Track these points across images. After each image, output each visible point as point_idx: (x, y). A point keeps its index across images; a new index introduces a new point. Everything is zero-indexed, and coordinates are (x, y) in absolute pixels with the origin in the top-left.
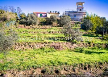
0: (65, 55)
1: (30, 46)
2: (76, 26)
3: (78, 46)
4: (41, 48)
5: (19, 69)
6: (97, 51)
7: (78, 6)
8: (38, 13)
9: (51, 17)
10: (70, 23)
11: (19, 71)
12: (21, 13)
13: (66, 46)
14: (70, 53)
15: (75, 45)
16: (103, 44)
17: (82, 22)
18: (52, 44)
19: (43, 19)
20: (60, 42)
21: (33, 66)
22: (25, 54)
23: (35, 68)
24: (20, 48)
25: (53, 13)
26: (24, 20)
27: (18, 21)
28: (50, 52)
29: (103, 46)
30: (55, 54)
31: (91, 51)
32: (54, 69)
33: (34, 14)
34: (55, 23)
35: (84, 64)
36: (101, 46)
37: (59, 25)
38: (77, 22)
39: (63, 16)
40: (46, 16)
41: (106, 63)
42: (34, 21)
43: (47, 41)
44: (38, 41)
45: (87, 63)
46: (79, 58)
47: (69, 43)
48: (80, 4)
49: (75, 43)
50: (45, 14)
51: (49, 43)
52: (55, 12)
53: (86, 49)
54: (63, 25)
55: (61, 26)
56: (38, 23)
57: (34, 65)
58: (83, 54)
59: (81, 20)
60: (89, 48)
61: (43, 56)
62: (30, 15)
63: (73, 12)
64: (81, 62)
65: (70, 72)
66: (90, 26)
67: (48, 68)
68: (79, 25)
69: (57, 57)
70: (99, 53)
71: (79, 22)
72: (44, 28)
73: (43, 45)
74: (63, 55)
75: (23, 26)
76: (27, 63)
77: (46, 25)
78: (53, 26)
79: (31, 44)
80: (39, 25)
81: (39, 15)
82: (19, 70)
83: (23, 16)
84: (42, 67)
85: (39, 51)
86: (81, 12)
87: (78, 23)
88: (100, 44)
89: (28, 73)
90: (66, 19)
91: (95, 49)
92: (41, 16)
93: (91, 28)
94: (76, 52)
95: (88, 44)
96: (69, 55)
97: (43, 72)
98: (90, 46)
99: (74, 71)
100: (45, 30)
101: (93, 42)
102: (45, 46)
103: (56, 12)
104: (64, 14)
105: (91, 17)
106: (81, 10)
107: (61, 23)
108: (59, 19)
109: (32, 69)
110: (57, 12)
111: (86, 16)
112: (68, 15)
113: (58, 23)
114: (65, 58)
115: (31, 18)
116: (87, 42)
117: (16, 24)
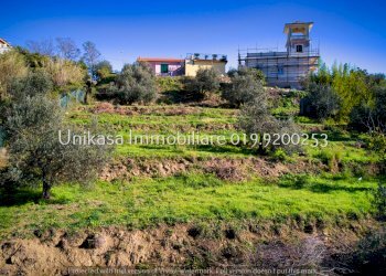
0: (249, 193)
1: (144, 169)
2: (285, 105)
3: (288, 170)
4: (178, 176)
5: (130, 225)
6: (349, 186)
7: (290, 35)
8: (154, 63)
9: (198, 74)
10: (264, 94)
11: (130, 230)
12: (97, 61)
13: (251, 171)
14: (265, 188)
15: (280, 167)
16: (369, 163)
17: (304, 89)
18: (208, 163)
19: (173, 82)
20: (234, 156)
21: (166, 219)
22: (134, 191)
23: (171, 222)
24: (114, 175)
25: (206, 61)
26: (112, 87)
27: (93, 90)
28: (204, 186)
29: (370, 170)
30: (218, 190)
31: (331, 183)
32: (223, 228)
33: (141, 63)
34: (214, 97)
35: (305, 217)
36: (364, 169)
37: (225, 101)
38: (288, 90)
39: (240, 73)
40: (182, 71)
41: (368, 216)
42: (144, 90)
43: (195, 154)
44: (167, 154)
45: (313, 213)
46: (290, 200)
47: (261, 161)
48: (297, 30)
49: (281, 159)
50: (177, 63)
51: (199, 159)
52: (210, 58)
53: (313, 179)
54: (238, 102)
55: (232, 107)
56: (158, 96)
57: (166, 215)
58: (304, 193)
59: (302, 83)
60: (324, 177)
61: (186, 197)
62: (130, 71)
63: (275, 56)
64: (296, 212)
65: (266, 236)
66: (331, 105)
67: (205, 223)
68: (295, 101)
69: (227, 199)
70: (352, 190)
71: (294, 90)
72: (180, 114)
73: (182, 166)
74: (243, 195)
75: (110, 105)
76: (148, 212)
77: (184, 101)
78: (207, 106)
79: (145, 164)
80: (159, 102)
81: (158, 69)
82: (130, 227)
83: (106, 74)
84: (189, 221)
85: (172, 183)
86: (301, 55)
87: (290, 95)
88: (360, 162)
89: (154, 236)
90: (249, 80)
91: (344, 178)
92: (165, 70)
93: (335, 112)
94: (282, 186)
95: (321, 164)
96: (261, 194)
97: (194, 233)
98: (327, 170)
99: (277, 233)
100: (181, 121)
101: (337, 158)
102: (187, 167)
103: (215, 56)
104: (243, 63)
105: (334, 72)
106: (299, 49)
107: (233, 97)
108: (228, 81)
109: (164, 227)
110: (218, 58)
111: (316, 72)
112: (258, 68)
113: (223, 97)
114: (248, 200)
115: (134, 80)
116: (319, 156)
117: (85, 99)
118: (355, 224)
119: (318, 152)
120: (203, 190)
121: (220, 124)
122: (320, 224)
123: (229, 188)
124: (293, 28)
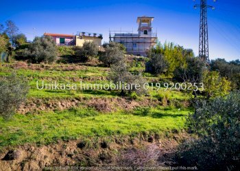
0: (116, 119)
1: (48, 105)
2: (137, 66)
3: (139, 105)
4: (71, 110)
5: (39, 143)
6: (173, 113)
7: (140, 24)
8: (55, 37)
9: (84, 45)
10: (125, 59)
11: (39, 146)
12: (16, 34)
13: (116, 105)
14: (125, 116)
15: (134, 103)
16: (184, 100)
17: (148, 57)
18: (90, 101)
19: (68, 50)
20: (106, 97)
21: (62, 138)
22: (42, 120)
23: (66, 140)
25: (89, 37)
26: (26, 52)
27: (13, 53)
28: (88, 116)
29: (184, 104)
30: (97, 118)
31: (163, 112)
32: (100, 142)
33: (46, 36)
34: (94, 60)
35: (148, 133)
36: (181, 104)
37: (101, 63)
38: (139, 57)
39: (111, 45)
40: (74, 43)
41: (183, 130)
42: (48, 54)
43: (82, 95)
44: (64, 96)
45: (153, 130)
46: (140, 123)
47: (123, 100)
48: (144, 21)
49: (135, 98)
50: (71, 37)
51: (84, 99)
52: (92, 35)
53: (153, 110)
54: (109, 64)
55: (106, 66)
56: (58, 58)
57: (63, 135)
58: (148, 118)
59: (147, 53)
60: (159, 109)
61: (76, 123)
62: (39, 41)
63: (131, 36)
64: (143, 130)
65: (126, 145)
66: (163, 66)
67: (88, 139)
68: (143, 63)
69: (102, 124)
70: (175, 116)
71: (142, 57)
72: (72, 70)
73: (74, 103)
74: (112, 121)
75: (25, 63)
76: (50, 134)
77: (75, 62)
78: (90, 65)
79: (49, 102)
80: (58, 62)
81: (58, 40)
82: (39, 144)
83: (22, 43)
84: (77, 138)
85: (67, 114)
86: (146, 36)
87: (140, 60)
88: (179, 100)
89: (55, 149)
90: (116, 50)
91: (170, 109)
92: (62, 42)
93: (165, 71)
94: (135, 114)
95: (158, 101)
96: (122, 120)
97: (81, 146)
98: (161, 105)
99: (132, 143)
100: (73, 74)
101: (166, 97)
102: (77, 104)
103: (95, 34)
104: (112, 39)
105: (165, 50)
106: (146, 33)
107: (106, 60)
108: (103, 50)
109: (62, 143)
110: (97, 36)
111: (155, 46)
112: (121, 43)
113: (100, 60)
114: (115, 124)
115: (42, 47)
116: (156, 96)
117: (7, 59)
118: (176, 136)
119: (156, 94)
120: (87, 118)
121: (97, 77)
122: (157, 137)
123: (103, 117)
124: (142, 20)
